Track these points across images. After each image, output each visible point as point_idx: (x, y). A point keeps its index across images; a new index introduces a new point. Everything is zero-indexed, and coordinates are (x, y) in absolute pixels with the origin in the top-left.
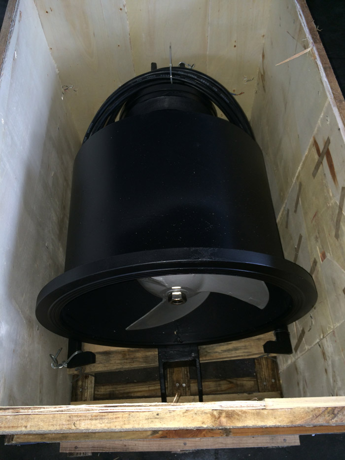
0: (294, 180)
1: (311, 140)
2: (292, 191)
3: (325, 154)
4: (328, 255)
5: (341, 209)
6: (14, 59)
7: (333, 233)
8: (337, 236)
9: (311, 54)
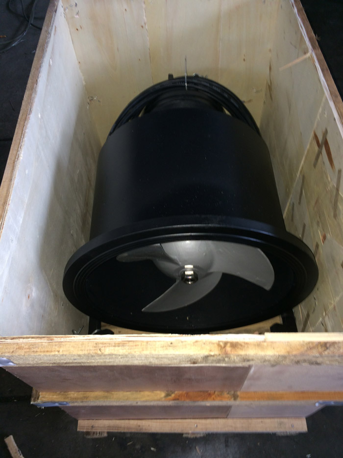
0: (298, 174)
1: (312, 134)
2: (296, 185)
3: (323, 144)
4: (328, 236)
5: (338, 190)
6: (50, 65)
7: (332, 214)
8: (335, 216)
9: (311, 58)
